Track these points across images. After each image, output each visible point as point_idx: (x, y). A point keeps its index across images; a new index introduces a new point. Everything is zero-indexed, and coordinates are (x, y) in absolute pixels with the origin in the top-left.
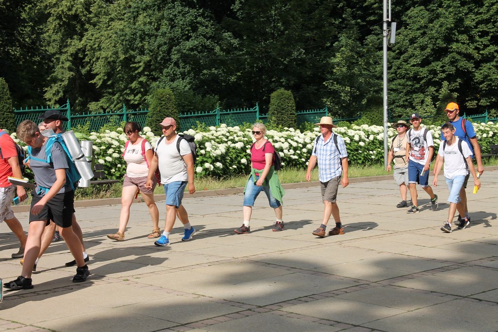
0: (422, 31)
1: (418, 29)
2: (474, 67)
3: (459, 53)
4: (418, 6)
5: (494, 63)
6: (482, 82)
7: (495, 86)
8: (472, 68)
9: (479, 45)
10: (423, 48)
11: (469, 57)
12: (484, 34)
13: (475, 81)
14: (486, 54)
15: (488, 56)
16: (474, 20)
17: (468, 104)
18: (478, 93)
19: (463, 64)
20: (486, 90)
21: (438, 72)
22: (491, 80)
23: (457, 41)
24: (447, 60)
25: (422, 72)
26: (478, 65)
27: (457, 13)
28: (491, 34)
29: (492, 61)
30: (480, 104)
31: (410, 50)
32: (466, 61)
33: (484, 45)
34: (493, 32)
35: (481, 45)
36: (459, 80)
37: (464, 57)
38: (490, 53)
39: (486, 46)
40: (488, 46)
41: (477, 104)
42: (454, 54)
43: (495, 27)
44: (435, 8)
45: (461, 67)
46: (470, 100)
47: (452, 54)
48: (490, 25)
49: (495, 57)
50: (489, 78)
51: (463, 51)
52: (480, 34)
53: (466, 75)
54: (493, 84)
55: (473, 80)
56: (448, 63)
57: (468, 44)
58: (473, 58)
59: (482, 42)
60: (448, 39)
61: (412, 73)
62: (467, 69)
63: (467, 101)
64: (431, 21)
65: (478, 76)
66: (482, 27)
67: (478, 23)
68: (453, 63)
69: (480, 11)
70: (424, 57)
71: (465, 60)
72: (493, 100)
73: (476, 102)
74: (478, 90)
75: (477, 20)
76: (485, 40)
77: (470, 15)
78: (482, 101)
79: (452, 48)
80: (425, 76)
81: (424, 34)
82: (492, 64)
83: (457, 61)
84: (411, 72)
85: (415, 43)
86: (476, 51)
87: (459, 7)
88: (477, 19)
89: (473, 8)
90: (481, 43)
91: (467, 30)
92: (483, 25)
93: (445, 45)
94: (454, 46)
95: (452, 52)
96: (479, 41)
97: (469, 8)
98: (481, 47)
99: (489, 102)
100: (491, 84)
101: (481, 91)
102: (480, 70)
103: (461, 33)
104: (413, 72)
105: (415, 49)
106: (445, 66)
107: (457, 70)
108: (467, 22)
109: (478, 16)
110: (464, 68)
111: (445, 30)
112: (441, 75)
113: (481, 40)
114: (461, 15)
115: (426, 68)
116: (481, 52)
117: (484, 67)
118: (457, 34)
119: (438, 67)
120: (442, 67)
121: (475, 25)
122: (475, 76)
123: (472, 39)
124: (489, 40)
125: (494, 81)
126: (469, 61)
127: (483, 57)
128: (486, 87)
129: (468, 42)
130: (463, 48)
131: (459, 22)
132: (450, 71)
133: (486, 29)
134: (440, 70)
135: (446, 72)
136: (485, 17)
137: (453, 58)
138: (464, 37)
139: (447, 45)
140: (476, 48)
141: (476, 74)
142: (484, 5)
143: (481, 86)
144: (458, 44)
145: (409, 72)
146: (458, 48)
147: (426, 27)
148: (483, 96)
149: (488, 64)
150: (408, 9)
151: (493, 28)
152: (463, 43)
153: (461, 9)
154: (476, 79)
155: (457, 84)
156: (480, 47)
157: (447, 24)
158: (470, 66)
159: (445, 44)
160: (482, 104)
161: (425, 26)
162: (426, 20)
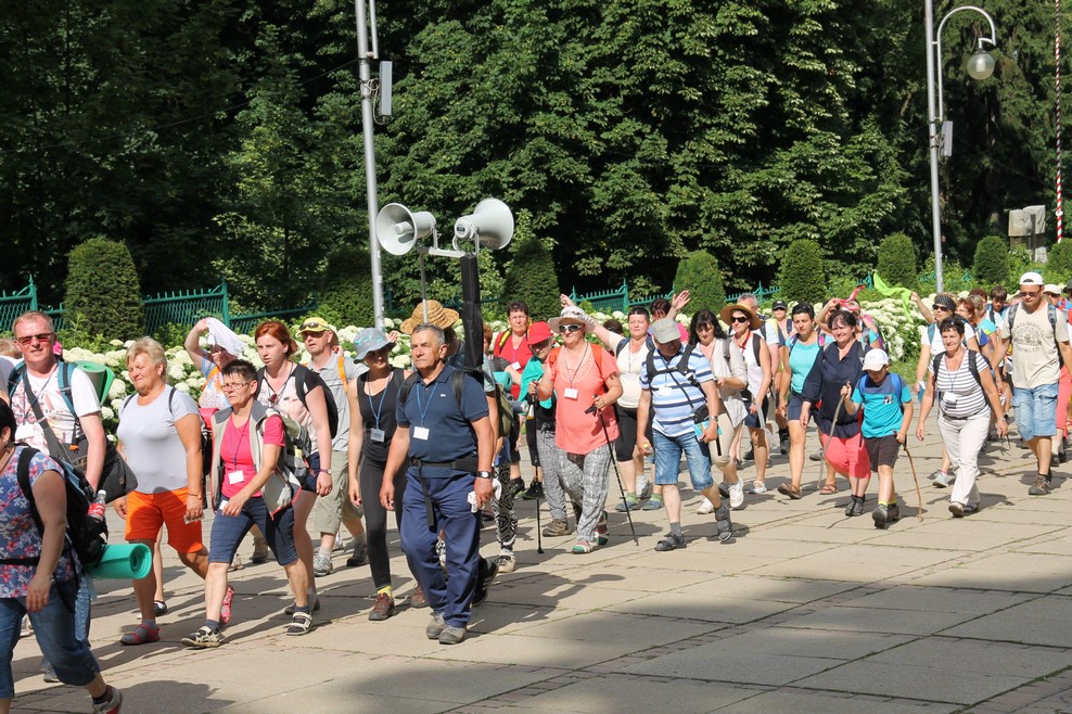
0: (458, 84)
1: (449, 78)
2: (590, 174)
3: (553, 138)
4: (444, 21)
5: (636, 163)
6: (611, 210)
7: (641, 219)
8: (585, 174)
9: (597, 117)
10: (463, 126)
11: (575, 148)
12: (607, 90)
13: (595, 207)
14: (616, 142)
15: (620, 145)
16: (581, 56)
17: (581, 266)
18: (603, 238)
19: (563, 164)
20: (620, 230)
21: (505, 186)
22: (631, 204)
23: (546, 108)
24: (524, 155)
25: (463, 187)
26: (598, 167)
27: (541, 37)
28: (625, 92)
29: (632, 157)
30: (608, 264)
31: (433, 132)
32: (571, 159)
33: (610, 117)
34: (628, 87)
35: (602, 119)
36: (556, 206)
37: (565, 148)
38: (624, 139)
39: (614, 121)
40: (620, 120)
41: (602, 264)
42: (541, 141)
43: (632, 74)
44: (487, 25)
45: (559, 172)
46: (585, 256)
47: (535, 141)
48: (621, 70)
49: (637, 148)
50: (626, 199)
51: (562, 131)
52: (598, 90)
53: (572, 194)
54: (636, 215)
55: (589, 206)
56: (527, 164)
57: (572, 116)
58: (586, 151)
59: (603, 110)
60: (525, 103)
61: (441, 191)
62: (573, 177)
63: (579, 258)
64: (479, 58)
65: (601, 195)
66: (602, 75)
67: (592, 64)
68: (539, 163)
69: (596, 35)
70: (468, 149)
71: (566, 157)
72: (639, 255)
73: (600, 260)
74: (600, 230)
75: (589, 57)
76: (611, 106)
77: (573, 45)
78: (612, 257)
79: (534, 124)
80: (474, 196)
81: (463, 90)
82: (631, 164)
83: (547, 158)
84: (438, 188)
85: (442, 113)
86: (593, 133)
87: (544, 24)
88: (588, 53)
89: (578, 26)
90: (602, 114)
91: (567, 82)
92: (604, 68)
93: (518, 119)
94: (540, 120)
95: (536, 135)
96: (596, 109)
97: (568, 27)
98: (604, 124)
99: (631, 261)
100: (631, 214)
101: (611, 232)
102: (606, 179)
103: (554, 87)
104: (442, 187)
105: (444, 129)
106: (520, 172)
107: (551, 180)
108: (567, 62)
109: (591, 47)
110: (566, 176)
111: (514, 81)
112: (513, 194)
113: (603, 105)
114: (551, 43)
115: (474, 178)
116: (604, 135)
117: (615, 172)
118: (544, 90)
119: (504, 174)
120: (514, 173)
121: (585, 68)
122: (592, 195)
123: (579, 103)
124: (619, 107)
125: (639, 207)
126: (576, 158)
127: (609, 148)
128: (621, 223)
129: (571, 110)
130: (560, 126)
131: (548, 60)
132: (533, 184)
133: (611, 79)
134: (508, 183)
135: (525, 185)
136: (607, 49)
137: (539, 150)
138: (560, 99)
139: (522, 118)
140: (592, 126)
141: (596, 190)
142: (602, 20)
143: (609, 220)
144: (548, 116)
145: (432, 187)
146: (549, 126)
147: (468, 72)
148: (615, 244)
149: (623, 165)
150: (420, 26)
151: (628, 77)
152: (561, 114)
153: (550, 30)
154: (597, 203)
155: (552, 215)
156: (599, 122)
157: (518, 67)
158: (581, 169)
159: (517, 114)
160: (614, 266)
161: (465, 69)
162: (466, 55)
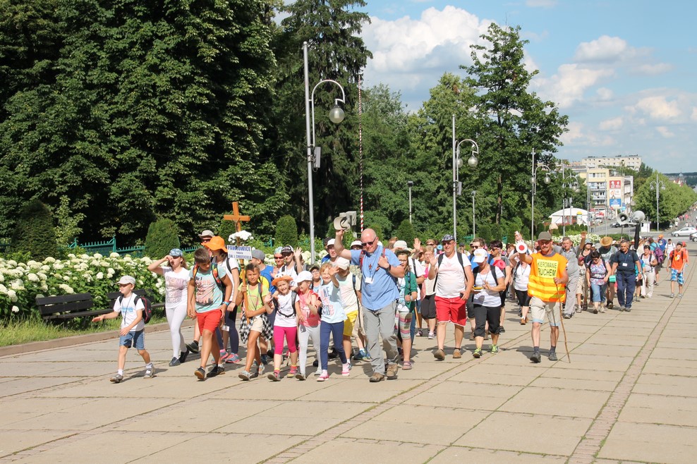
0: (30, 123)
1: (24, 120)
2: (109, 178)
3: (87, 156)
4: (27, 90)
5: (137, 173)
6: (122, 200)
7: (139, 205)
8: (106, 178)
9: (114, 146)
10: (33, 148)
11: (100, 162)
12: (121, 132)
13: (112, 197)
14: (126, 160)
15: (128, 163)
16: (107, 111)
17: (103, 232)
18: (117, 216)
19: (92, 171)
20: (126, 211)
21: (57, 183)
22: (133, 196)
23: (83, 139)
24: (68, 165)
25: (30, 183)
26: (114, 175)
27: (78, 97)
28: (132, 132)
29: (135, 170)
30: (120, 231)
31: (13, 151)
32: (97, 169)
33: (122, 147)
34: (134, 130)
35: (117, 147)
36: (87, 196)
37: (94, 162)
38: (130, 158)
39: (124, 149)
40: (128, 148)
41: (116, 231)
42: (79, 157)
43: (136, 122)
44: (47, 90)
45: (89, 176)
46: (107, 226)
47: (74, 157)
48: (129, 120)
49: (138, 164)
50: (130, 193)
51: (92, 152)
52: (115, 130)
53: (98, 189)
54: (136, 202)
55: (108, 197)
56: (70, 171)
57: (99, 144)
58: (107, 165)
59: (118, 142)
60: (70, 134)
61: (16, 185)
62: (98, 179)
63: (102, 227)
64: (43, 109)
65: (115, 190)
66: (119, 123)
67: (112, 117)
68: (77, 169)
69: (115, 100)
70: (35, 161)
71: (95, 167)
72: (138, 226)
73: (115, 228)
74: (115, 211)
75: (111, 112)
76: (123, 140)
77: (101, 105)
78: (122, 227)
79: (75, 148)
80: (36, 188)
81: (32, 128)
82: (134, 174)
83: (83, 167)
84: (15, 184)
85: (20, 140)
86: (112, 155)
87: (80, 89)
88: (111, 109)
89: (104, 93)
90: (117, 144)
91: (96, 125)
92: (120, 119)
93: (65, 144)
94: (78, 145)
95: (76, 154)
96: (114, 141)
97: (98, 94)
98: (118, 150)
99: (133, 229)
100: (133, 202)
101: (122, 212)
102: (118, 182)
103: (87, 127)
104: (17, 183)
105: (21, 148)
106: (65, 175)
107: (84, 180)
108: (95, 112)
109: (112, 106)
110: (93, 179)
111: (62, 121)
112: (62, 188)
113: (117, 139)
114: (85, 101)
115: (36, 179)
116: (118, 157)
117: (124, 178)
118: (82, 128)
119: (56, 176)
120: (62, 175)
121: (108, 119)
122: (110, 191)
123: (104, 138)
124: (128, 141)
125: (138, 198)
126: (100, 169)
127: (121, 164)
128: (127, 207)
129: (99, 141)
130: (90, 149)
131: (84, 110)
132: (73, 182)
133: (124, 125)
134: (59, 181)
135: (68, 183)
136: (122, 108)
137: (77, 162)
138: (91, 134)
139: (67, 144)
140: (111, 151)
141: (112, 188)
142: (119, 91)
143: (120, 205)
144: (84, 143)
145: (10, 183)
146: (84, 149)
147: (36, 117)
148: (125, 220)
149: (130, 174)
150: (13, 93)
151: (134, 123)
152: (92, 142)
153: (84, 93)
154: (113, 195)
155: (86, 201)
156: (116, 149)
157: (65, 113)
158: (103, 175)
159: (64, 142)
160: (123, 232)
161: (35, 115)
162: (36, 107)
